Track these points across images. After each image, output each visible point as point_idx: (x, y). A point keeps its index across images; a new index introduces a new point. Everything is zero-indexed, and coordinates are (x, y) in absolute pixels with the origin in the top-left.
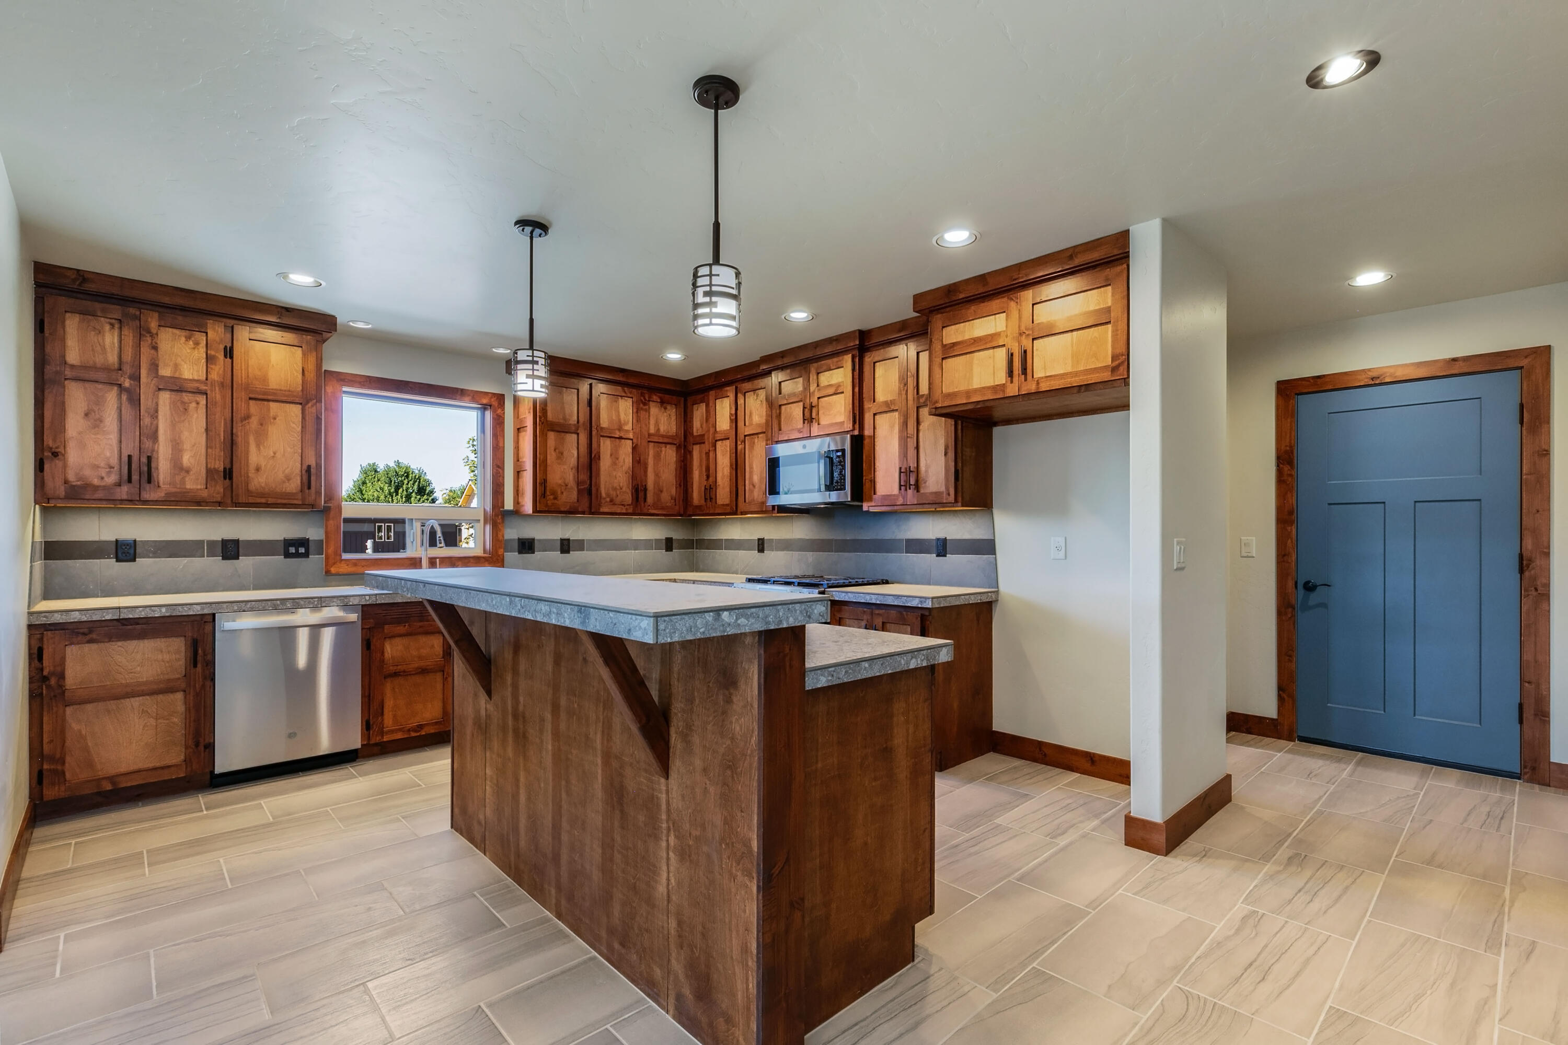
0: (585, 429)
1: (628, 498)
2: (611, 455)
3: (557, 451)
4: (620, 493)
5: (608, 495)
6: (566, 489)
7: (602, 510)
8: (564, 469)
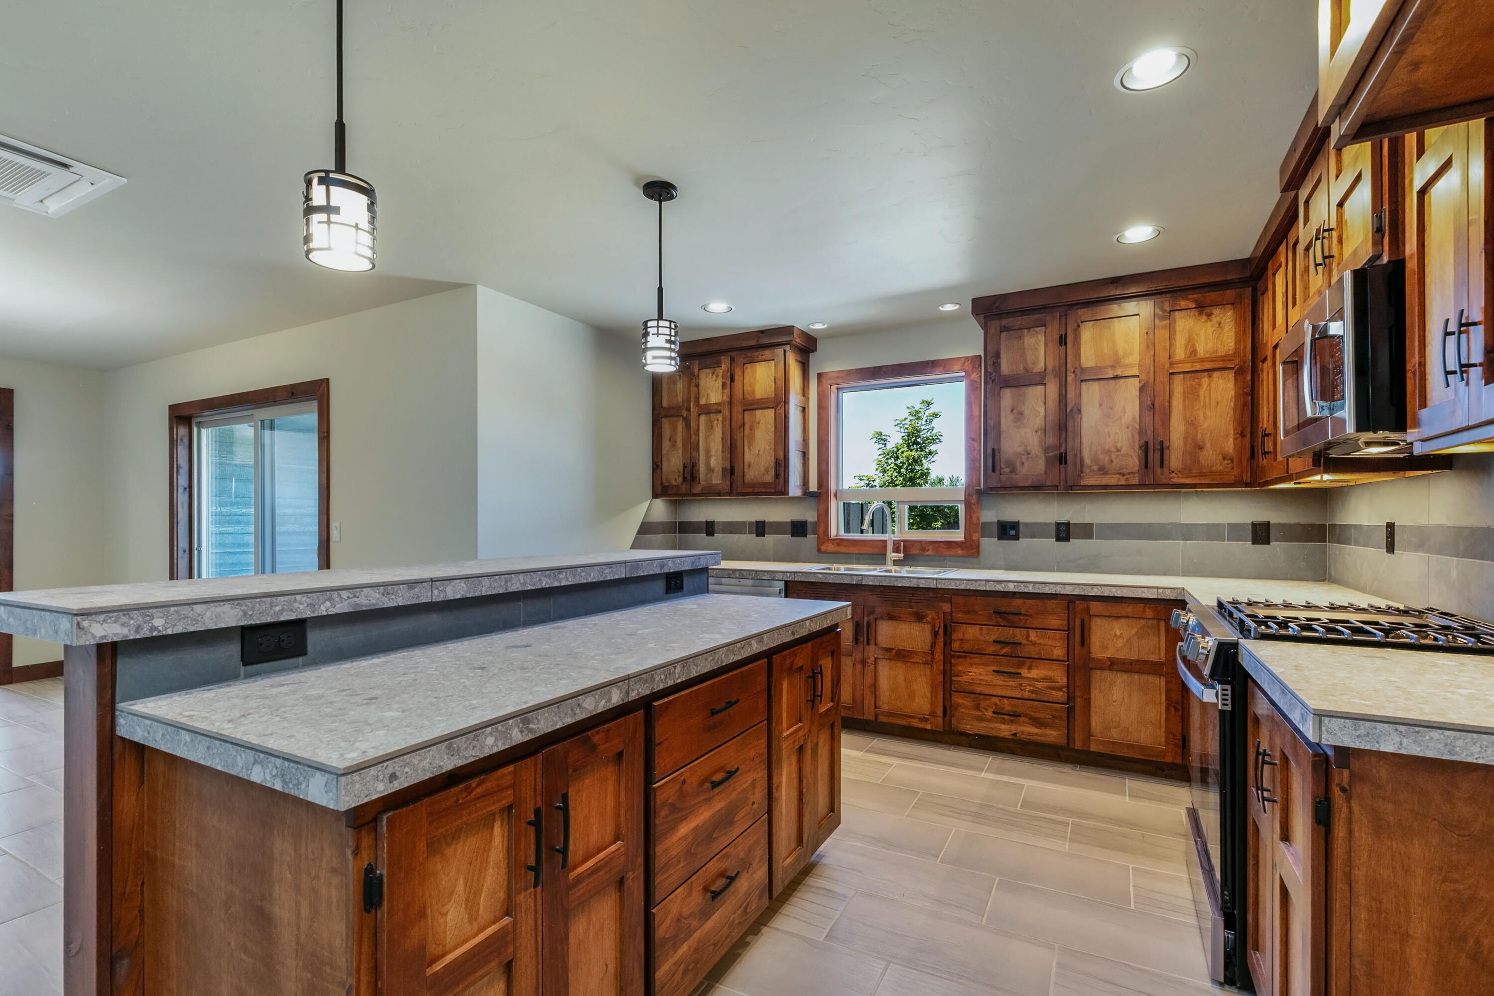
0: (1055, 377)
1: (1133, 462)
2: (1100, 405)
3: (1015, 411)
4: (1117, 456)
5: (1095, 461)
6: (1028, 458)
7: (1083, 483)
8: (1025, 433)
